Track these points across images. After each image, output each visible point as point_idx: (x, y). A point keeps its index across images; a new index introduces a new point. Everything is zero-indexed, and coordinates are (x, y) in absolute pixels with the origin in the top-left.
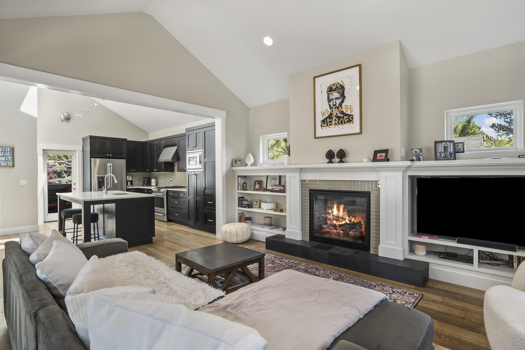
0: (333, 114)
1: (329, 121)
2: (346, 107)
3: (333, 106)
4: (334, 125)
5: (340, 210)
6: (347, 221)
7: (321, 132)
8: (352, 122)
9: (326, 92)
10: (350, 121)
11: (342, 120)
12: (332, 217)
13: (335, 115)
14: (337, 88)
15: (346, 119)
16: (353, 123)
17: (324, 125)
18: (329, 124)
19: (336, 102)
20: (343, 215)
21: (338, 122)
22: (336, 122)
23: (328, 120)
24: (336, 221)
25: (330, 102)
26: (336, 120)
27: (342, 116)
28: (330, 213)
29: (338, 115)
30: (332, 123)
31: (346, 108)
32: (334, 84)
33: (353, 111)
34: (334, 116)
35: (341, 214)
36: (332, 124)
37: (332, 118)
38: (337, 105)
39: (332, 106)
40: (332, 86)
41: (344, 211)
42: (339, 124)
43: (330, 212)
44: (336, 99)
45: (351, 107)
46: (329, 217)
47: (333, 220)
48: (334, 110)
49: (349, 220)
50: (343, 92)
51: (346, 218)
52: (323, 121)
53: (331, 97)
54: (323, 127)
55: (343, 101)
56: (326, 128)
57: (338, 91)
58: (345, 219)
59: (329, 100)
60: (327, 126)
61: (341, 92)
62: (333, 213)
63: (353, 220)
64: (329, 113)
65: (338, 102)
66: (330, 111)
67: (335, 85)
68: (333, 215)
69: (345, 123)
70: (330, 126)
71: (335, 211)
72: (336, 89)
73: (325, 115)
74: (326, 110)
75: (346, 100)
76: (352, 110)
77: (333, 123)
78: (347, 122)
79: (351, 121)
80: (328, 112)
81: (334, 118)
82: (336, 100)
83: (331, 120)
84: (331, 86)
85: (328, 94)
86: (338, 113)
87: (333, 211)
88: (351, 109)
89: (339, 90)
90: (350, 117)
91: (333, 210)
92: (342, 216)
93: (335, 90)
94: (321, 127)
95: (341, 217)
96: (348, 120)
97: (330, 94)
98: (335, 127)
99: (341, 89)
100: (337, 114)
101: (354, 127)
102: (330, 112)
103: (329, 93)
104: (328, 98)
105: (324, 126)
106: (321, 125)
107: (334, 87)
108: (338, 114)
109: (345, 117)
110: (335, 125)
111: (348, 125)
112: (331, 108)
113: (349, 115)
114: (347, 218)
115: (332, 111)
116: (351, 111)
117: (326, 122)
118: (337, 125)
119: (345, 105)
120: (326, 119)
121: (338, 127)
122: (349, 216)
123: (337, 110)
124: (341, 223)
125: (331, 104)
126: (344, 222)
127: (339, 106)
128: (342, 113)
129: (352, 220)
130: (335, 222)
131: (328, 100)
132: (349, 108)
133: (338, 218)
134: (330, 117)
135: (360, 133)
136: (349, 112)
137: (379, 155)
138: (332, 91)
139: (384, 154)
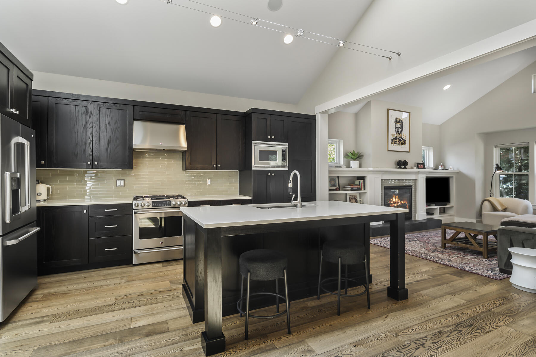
4: (397, 144)
6: (400, 203)
9: (394, 122)
10: (405, 144)
12: (393, 203)
14: (399, 121)
17: (393, 143)
18: (395, 143)
21: (400, 143)
22: (399, 142)
23: (395, 140)
24: (395, 204)
26: (398, 141)
27: (402, 139)
31: (403, 136)
32: (398, 118)
35: (397, 200)
37: (396, 140)
38: (399, 132)
41: (398, 199)
43: (392, 200)
44: (399, 128)
45: (406, 136)
47: (393, 204)
50: (402, 125)
52: (392, 140)
53: (397, 126)
55: (402, 131)
56: (393, 145)
58: (398, 203)
59: (396, 128)
63: (402, 202)
64: (395, 136)
65: (400, 130)
70: (395, 145)
71: (394, 199)
74: (394, 133)
77: (397, 142)
78: (404, 144)
80: (395, 135)
81: (398, 140)
85: (395, 124)
87: (393, 200)
89: (400, 123)
90: (405, 142)
98: (398, 146)
100: (399, 138)
104: (395, 126)
106: (391, 142)
107: (398, 120)
109: (403, 141)
111: (403, 146)
112: (396, 133)
114: (400, 202)
115: (397, 135)
116: (406, 138)
117: (394, 141)
118: (399, 144)
119: (403, 134)
120: (394, 139)
122: (401, 201)
123: (399, 135)
124: (397, 205)
125: (397, 130)
126: (398, 204)
128: (401, 137)
130: (394, 205)
134: (396, 138)
135: (409, 152)
136: (404, 138)
137: (419, 165)
138: (397, 122)
139: (422, 165)
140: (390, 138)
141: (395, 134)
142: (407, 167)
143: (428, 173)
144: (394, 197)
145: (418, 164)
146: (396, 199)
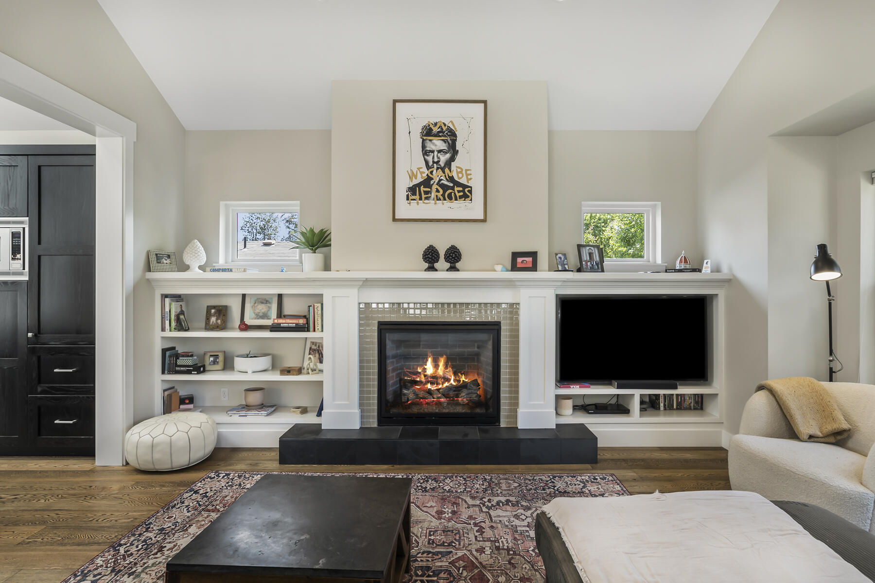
0: (433, 179)
1: (424, 191)
2: (459, 170)
3: (433, 165)
4: (434, 200)
5: (439, 366)
6: (452, 382)
7: (406, 209)
8: (470, 198)
9: (419, 135)
10: (465, 196)
11: (451, 193)
12: (423, 379)
13: (437, 181)
14: (442, 131)
15: (459, 191)
16: (471, 200)
17: (414, 197)
18: (423, 196)
19: (438, 158)
20: (444, 373)
21: (443, 195)
22: (439, 195)
23: (422, 189)
24: (432, 383)
25: (428, 155)
26: (438, 191)
27: (452, 185)
28: (420, 373)
29: (442, 182)
30: (429, 195)
31: (458, 173)
32: (436, 124)
33: (471, 179)
34: (435, 183)
35: (441, 371)
36: (430, 197)
37: (430, 187)
38: (442, 164)
39: (431, 163)
40: (431, 126)
41: (446, 367)
42: (445, 199)
43: (419, 370)
44: (439, 151)
45: (468, 172)
46: (418, 379)
47: (427, 382)
48: (435, 171)
49: (454, 381)
50: (454, 142)
51: (449, 377)
52: (413, 190)
53: (430, 146)
54: (412, 200)
55: (452, 159)
56: (418, 203)
57: (443, 138)
58: (448, 380)
59: (425, 152)
60: (421, 199)
61: (450, 142)
62: (426, 372)
63: (463, 378)
64: (425, 175)
65: (444, 158)
66: (427, 172)
67: (438, 126)
68: (425, 376)
69: (456, 199)
70: (426, 201)
71: (430, 369)
72: (440, 134)
73: (416, 178)
74: (419, 169)
75: (458, 158)
76: (469, 177)
77: (433, 195)
78: (461, 197)
79: (468, 197)
80: (422, 173)
81: (435, 187)
82: (439, 155)
83: (430, 190)
84: (429, 125)
85: (423, 141)
86: (442, 178)
87: (425, 369)
88: (467, 175)
89: (445, 136)
90: (466, 190)
91: (426, 367)
92: (443, 375)
93: (437, 135)
94: (408, 199)
95: (440, 377)
96: (461, 194)
97: (428, 141)
98: (435, 204)
99: (449, 136)
100: (440, 180)
101: (473, 209)
102: (427, 175)
103: (425, 138)
104: (424, 147)
105: (414, 200)
106: (408, 196)
107: (435, 130)
108: (442, 180)
109: (456, 189)
110: (437, 200)
111: (461, 203)
112: (428, 167)
113: (464, 186)
114: (453, 378)
115: (431, 173)
116: (468, 180)
117: (419, 191)
118: (440, 199)
119: (457, 167)
120: (419, 185)
121: (443, 204)
122: (455, 374)
123: (441, 172)
124: (440, 386)
125: (430, 159)
126: (446, 384)
127: (445, 166)
128: (451, 179)
129: (461, 379)
130: (429, 386)
131: (422, 151)
132: (464, 172)
133: (434, 379)
134: (427, 182)
135: (484, 221)
136: (463, 181)
137: (519, 260)
138: (432, 136)
139: (530, 259)
140: (403, 184)
141: (424, 169)
142: (458, 265)
143: (559, 284)
144: (430, 360)
145: (515, 255)
146: (436, 366)
